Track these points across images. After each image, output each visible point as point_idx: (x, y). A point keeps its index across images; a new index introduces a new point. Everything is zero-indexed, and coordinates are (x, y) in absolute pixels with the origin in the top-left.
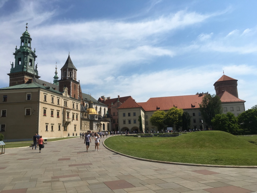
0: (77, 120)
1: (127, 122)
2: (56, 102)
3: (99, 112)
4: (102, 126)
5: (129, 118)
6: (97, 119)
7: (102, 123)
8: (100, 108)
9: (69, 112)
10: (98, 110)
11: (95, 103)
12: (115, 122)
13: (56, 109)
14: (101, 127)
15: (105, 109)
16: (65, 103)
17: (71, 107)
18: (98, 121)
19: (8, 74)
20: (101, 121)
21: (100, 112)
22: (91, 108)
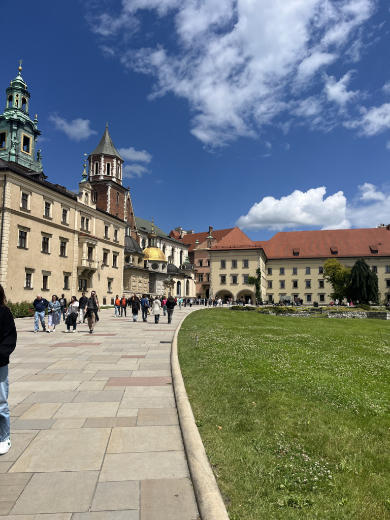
0: (115, 266)
1: (229, 280)
2: (57, 218)
3: (169, 257)
4: (175, 285)
5: (234, 272)
6: (165, 271)
7: (176, 280)
8: (173, 250)
9: (94, 246)
10: (168, 253)
11: (161, 238)
12: (202, 278)
13: (56, 234)
14: (173, 288)
15: (181, 252)
16: (83, 222)
17: (101, 235)
18: (168, 274)
20: (173, 275)
21: (171, 257)
22: (153, 247)
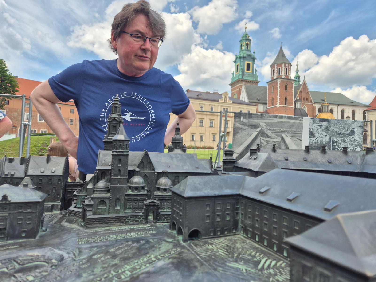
10: (347, 115)
11: (338, 105)
19: (230, 85)
22: (325, 112)
